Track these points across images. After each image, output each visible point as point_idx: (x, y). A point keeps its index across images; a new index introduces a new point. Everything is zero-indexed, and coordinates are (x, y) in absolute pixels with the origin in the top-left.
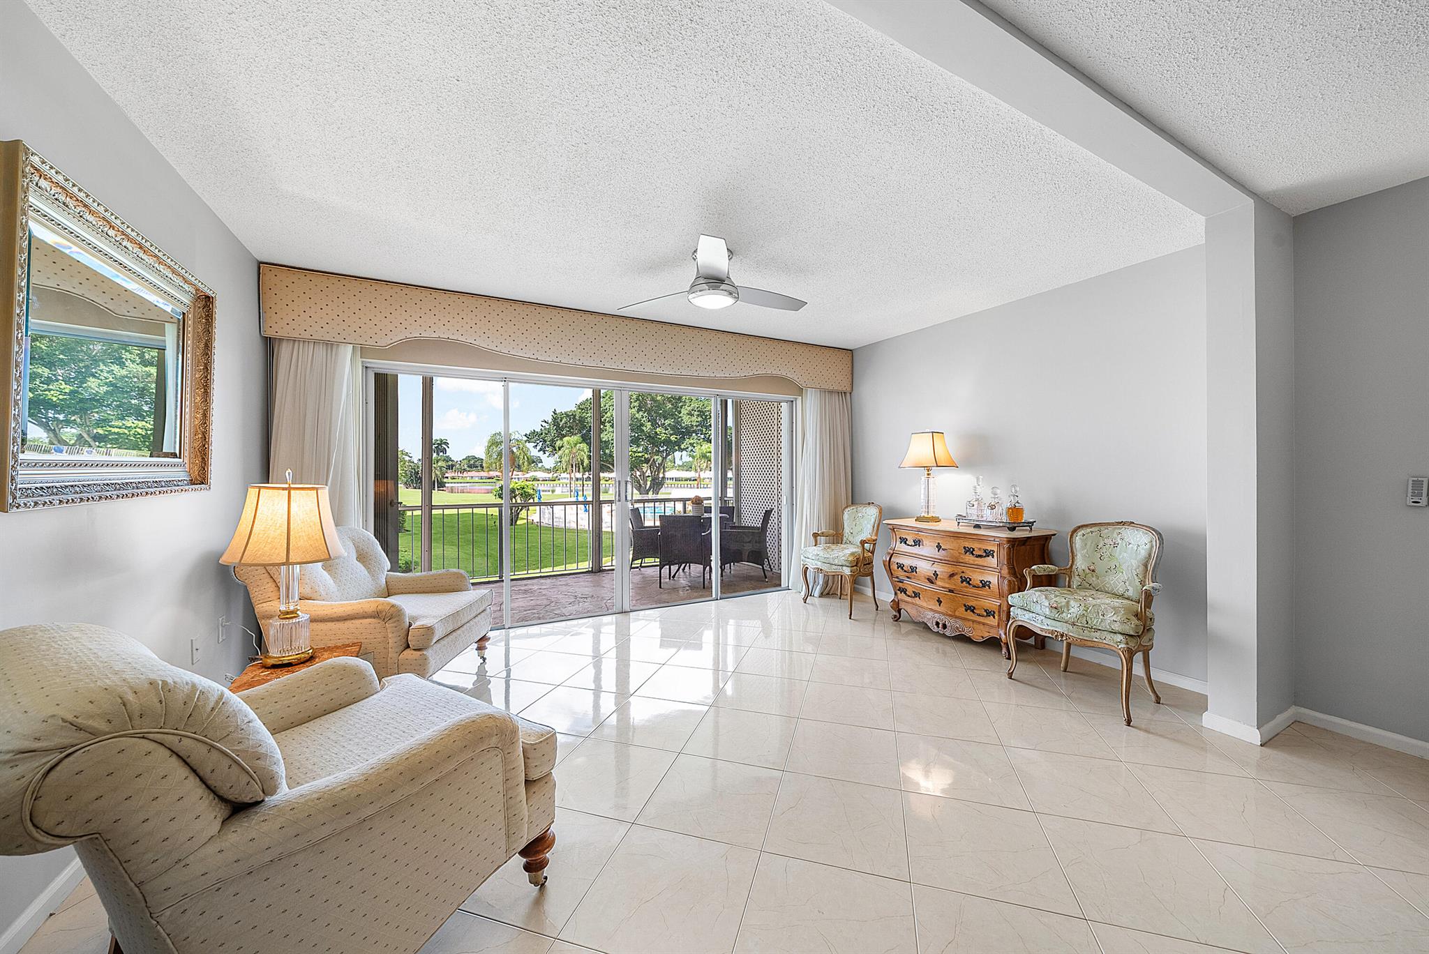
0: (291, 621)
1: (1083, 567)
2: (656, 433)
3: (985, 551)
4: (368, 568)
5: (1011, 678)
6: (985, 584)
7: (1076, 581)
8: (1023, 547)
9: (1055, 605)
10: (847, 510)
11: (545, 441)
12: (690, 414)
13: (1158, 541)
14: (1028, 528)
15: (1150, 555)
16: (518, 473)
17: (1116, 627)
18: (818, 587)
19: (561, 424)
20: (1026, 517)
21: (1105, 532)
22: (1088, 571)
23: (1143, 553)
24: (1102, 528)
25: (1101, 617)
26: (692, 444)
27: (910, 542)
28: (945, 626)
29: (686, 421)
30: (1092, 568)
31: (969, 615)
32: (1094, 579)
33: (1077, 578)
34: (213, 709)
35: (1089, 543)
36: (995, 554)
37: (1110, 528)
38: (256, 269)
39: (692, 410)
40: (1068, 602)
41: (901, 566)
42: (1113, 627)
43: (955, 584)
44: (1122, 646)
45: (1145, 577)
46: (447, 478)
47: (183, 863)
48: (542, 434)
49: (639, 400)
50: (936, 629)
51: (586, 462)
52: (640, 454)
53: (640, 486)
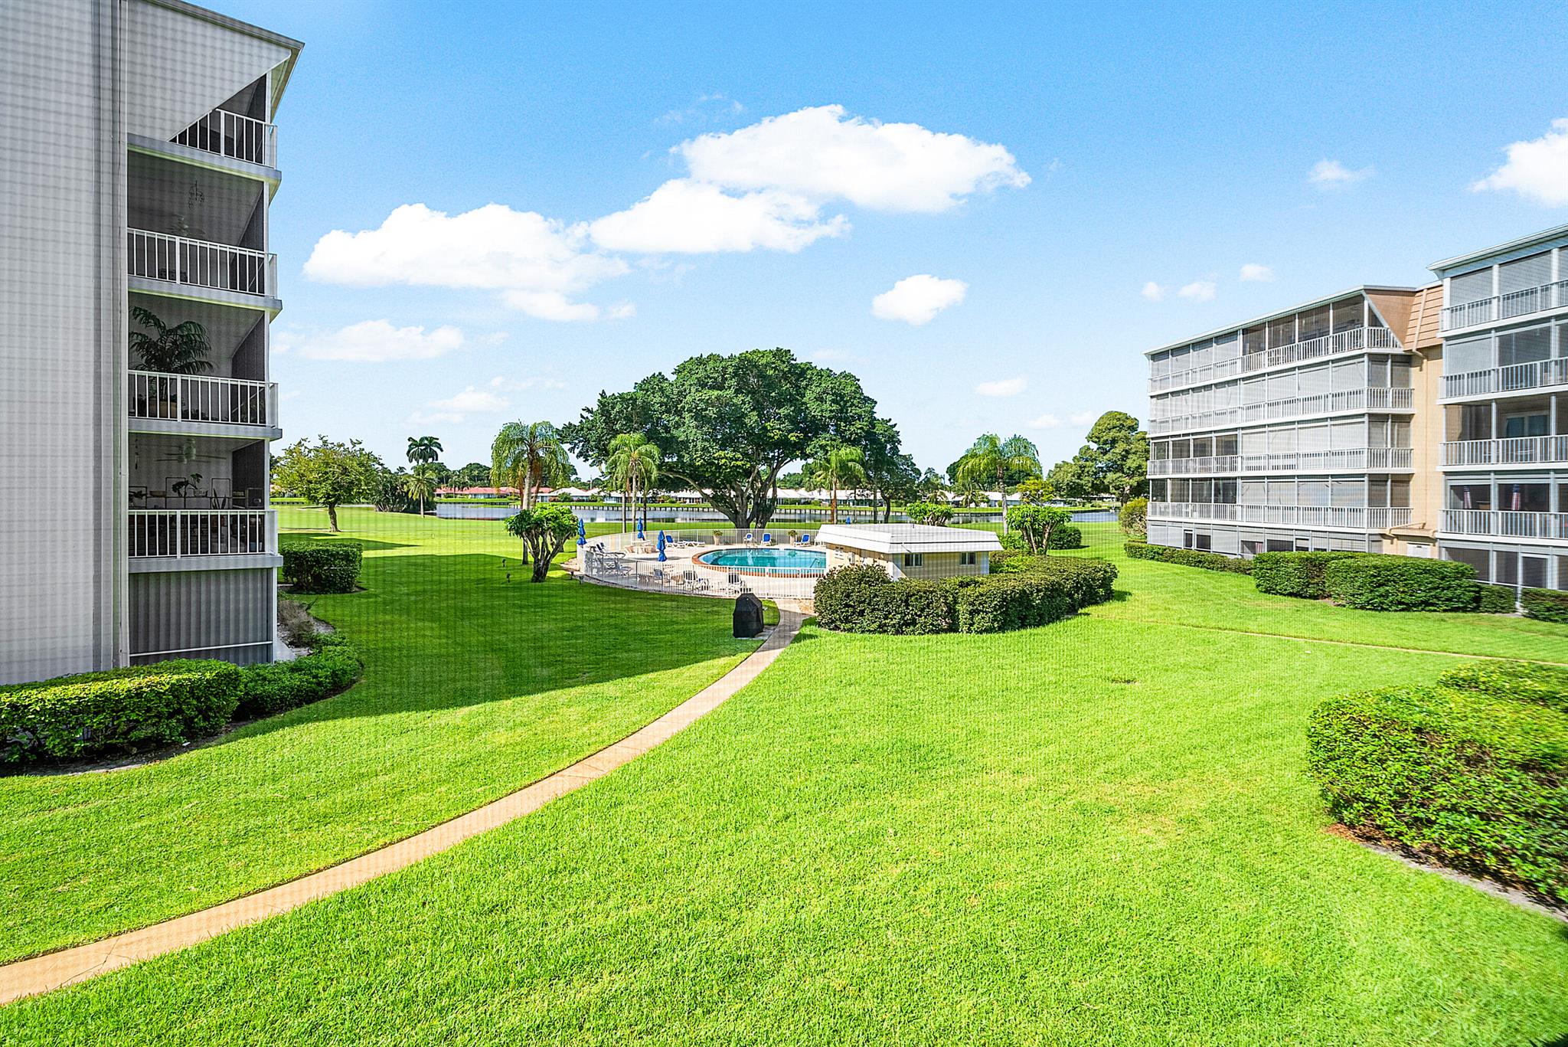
2: (765, 428)
11: (588, 441)
12: (820, 399)
16: (544, 489)
19: (613, 413)
26: (822, 447)
29: (814, 409)
39: (824, 393)
46: (439, 495)
48: (582, 429)
49: (739, 375)
51: (655, 474)
52: (739, 463)
53: (736, 512)
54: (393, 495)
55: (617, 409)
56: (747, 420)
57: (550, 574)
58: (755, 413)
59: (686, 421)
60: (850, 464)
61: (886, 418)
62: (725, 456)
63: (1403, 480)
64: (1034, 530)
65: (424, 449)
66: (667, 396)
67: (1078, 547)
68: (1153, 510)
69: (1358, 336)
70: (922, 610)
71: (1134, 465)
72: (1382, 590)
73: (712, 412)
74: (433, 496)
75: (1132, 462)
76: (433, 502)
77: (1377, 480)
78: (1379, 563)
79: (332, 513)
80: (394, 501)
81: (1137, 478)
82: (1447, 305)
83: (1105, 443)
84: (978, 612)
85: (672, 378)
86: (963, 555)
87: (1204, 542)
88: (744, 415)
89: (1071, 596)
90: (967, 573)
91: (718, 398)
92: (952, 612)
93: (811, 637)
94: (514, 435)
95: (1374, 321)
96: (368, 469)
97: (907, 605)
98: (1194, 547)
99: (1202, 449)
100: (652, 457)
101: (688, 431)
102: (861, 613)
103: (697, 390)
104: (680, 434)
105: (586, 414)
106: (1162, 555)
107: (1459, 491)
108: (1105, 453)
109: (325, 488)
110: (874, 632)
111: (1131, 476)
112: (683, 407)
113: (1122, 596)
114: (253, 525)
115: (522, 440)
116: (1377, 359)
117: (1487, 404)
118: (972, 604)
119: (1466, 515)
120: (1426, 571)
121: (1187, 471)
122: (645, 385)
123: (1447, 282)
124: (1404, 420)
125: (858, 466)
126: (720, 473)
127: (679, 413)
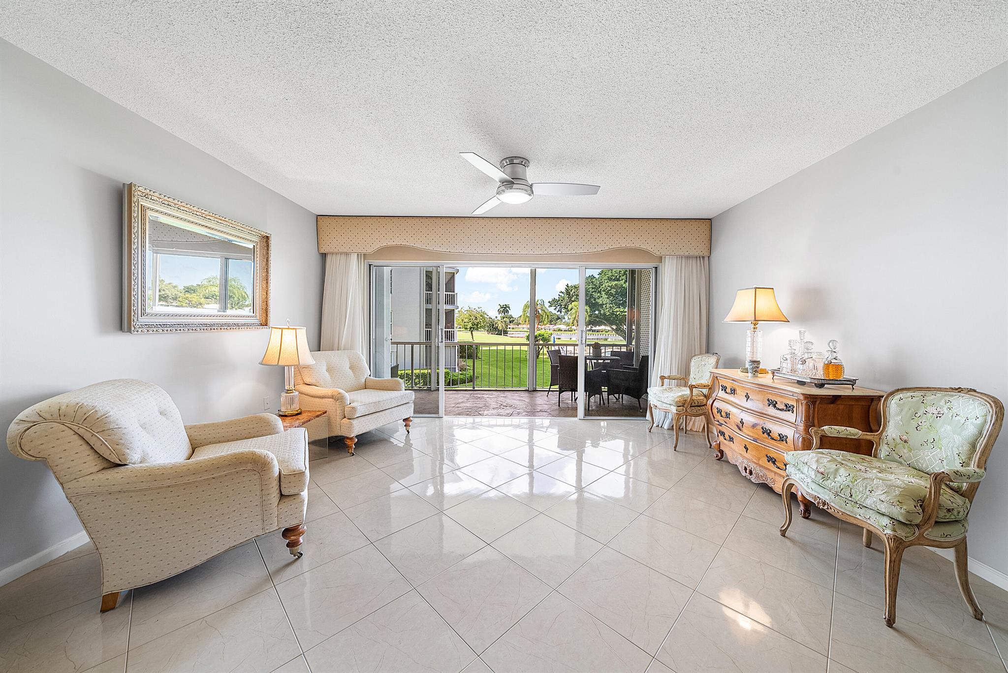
0: (290, 394)
1: (894, 436)
3: (786, 406)
4: (354, 373)
5: (784, 536)
6: (782, 438)
7: (884, 451)
8: (832, 405)
9: (822, 470)
10: (694, 358)
11: (561, 305)
13: (994, 416)
14: (851, 386)
15: (981, 433)
16: (550, 326)
17: (883, 508)
18: (668, 421)
19: (571, 293)
20: (847, 375)
21: (930, 397)
22: (898, 441)
23: (971, 430)
24: (928, 393)
25: (868, 493)
27: (728, 390)
28: (751, 473)
30: (905, 438)
31: (770, 465)
32: (905, 451)
33: (886, 447)
34: (98, 418)
35: (906, 410)
36: (795, 409)
37: (939, 395)
38: (316, 219)
40: (837, 470)
41: (720, 411)
42: (878, 507)
43: (757, 434)
44: (888, 531)
45: (970, 459)
46: (510, 328)
47: (77, 480)
48: (559, 300)
50: (744, 474)
51: (588, 319)
54: (493, 327)
55: (573, 292)
59: (603, 295)
65: (505, 309)
66: (595, 285)
73: (613, 291)
74: (507, 329)
76: (506, 331)
79: (472, 334)
80: (493, 330)
85: (597, 277)
91: (616, 285)
96: (483, 317)
100: (587, 312)
101: (603, 299)
103: (607, 282)
104: (600, 301)
105: (561, 294)
109: (470, 325)
112: (601, 290)
114: (452, 333)
122: (586, 281)
126: (617, 318)
127: (600, 292)
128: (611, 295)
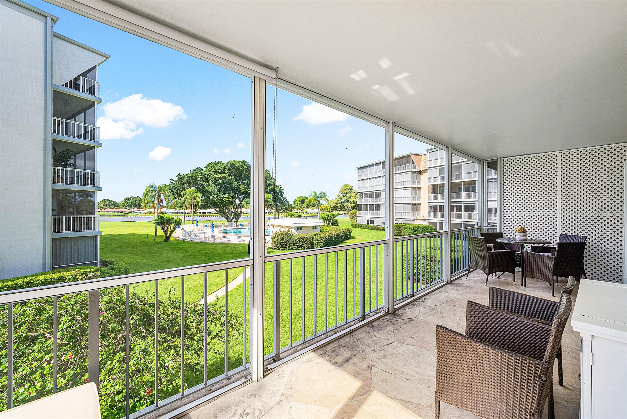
19: (183, 181)
48: (170, 187)
49: (230, 169)
51: (200, 203)
52: (230, 199)
53: (228, 217)
55: (185, 180)
56: (233, 185)
57: (171, 239)
58: (236, 182)
59: (211, 184)
60: (268, 200)
61: (279, 185)
62: (225, 197)
63: (419, 204)
64: (328, 220)
66: (203, 176)
67: (338, 225)
68: (359, 214)
69: (409, 166)
70: (304, 243)
71: (352, 201)
72: (415, 233)
73: (221, 182)
75: (351, 200)
77: (414, 204)
78: (414, 226)
81: (353, 204)
82: (428, 159)
83: (344, 194)
84: (319, 242)
85: (204, 169)
86: (313, 227)
87: (372, 222)
88: (232, 183)
89: (341, 238)
90: (315, 232)
91: (223, 177)
92: (312, 243)
93: (273, 252)
94: (152, 189)
95: (413, 162)
97: (300, 241)
98: (370, 224)
99: (371, 196)
100: (199, 197)
101: (211, 188)
102: (286, 245)
103: (215, 174)
104: (208, 189)
106: (361, 226)
107: (431, 207)
108: (344, 196)
110: (290, 250)
111: (351, 203)
112: (210, 180)
113: (353, 238)
115: (155, 191)
116: (414, 172)
117: (437, 185)
118: (318, 240)
119: (432, 213)
120: (424, 228)
121: (368, 202)
122: (194, 171)
123: (429, 153)
124: (419, 188)
125: (271, 201)
126: (223, 203)
127: (207, 181)
128: (219, 184)
